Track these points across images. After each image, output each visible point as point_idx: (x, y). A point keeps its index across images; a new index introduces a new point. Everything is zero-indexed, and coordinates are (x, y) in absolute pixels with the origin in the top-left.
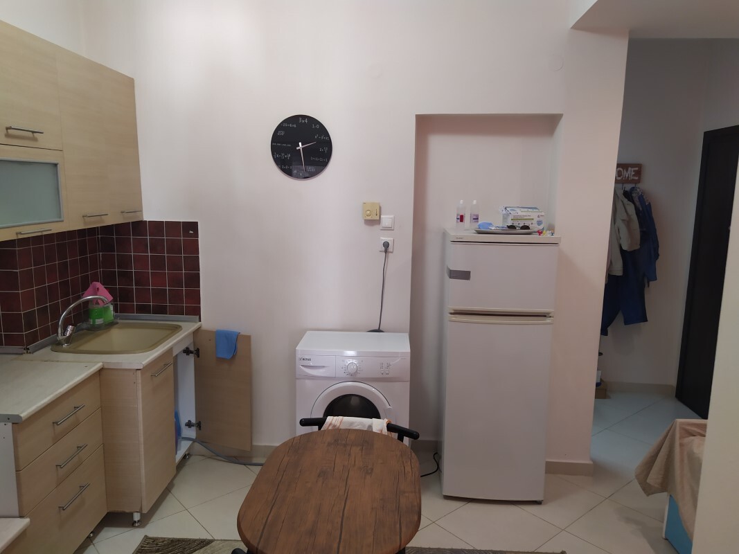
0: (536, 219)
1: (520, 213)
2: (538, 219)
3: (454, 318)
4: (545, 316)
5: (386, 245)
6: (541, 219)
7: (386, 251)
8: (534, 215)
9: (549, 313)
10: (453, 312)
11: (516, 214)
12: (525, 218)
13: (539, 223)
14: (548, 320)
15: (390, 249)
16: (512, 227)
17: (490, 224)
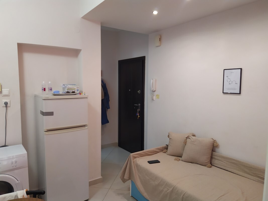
0: (76, 89)
1: (70, 86)
2: (77, 89)
3: (47, 133)
4: (85, 126)
5: (6, 104)
6: (78, 89)
7: (6, 107)
8: (75, 87)
9: (86, 125)
10: (46, 130)
11: (69, 87)
12: (72, 88)
13: (78, 90)
14: (86, 127)
15: (8, 105)
16: (68, 92)
17: (59, 91)
